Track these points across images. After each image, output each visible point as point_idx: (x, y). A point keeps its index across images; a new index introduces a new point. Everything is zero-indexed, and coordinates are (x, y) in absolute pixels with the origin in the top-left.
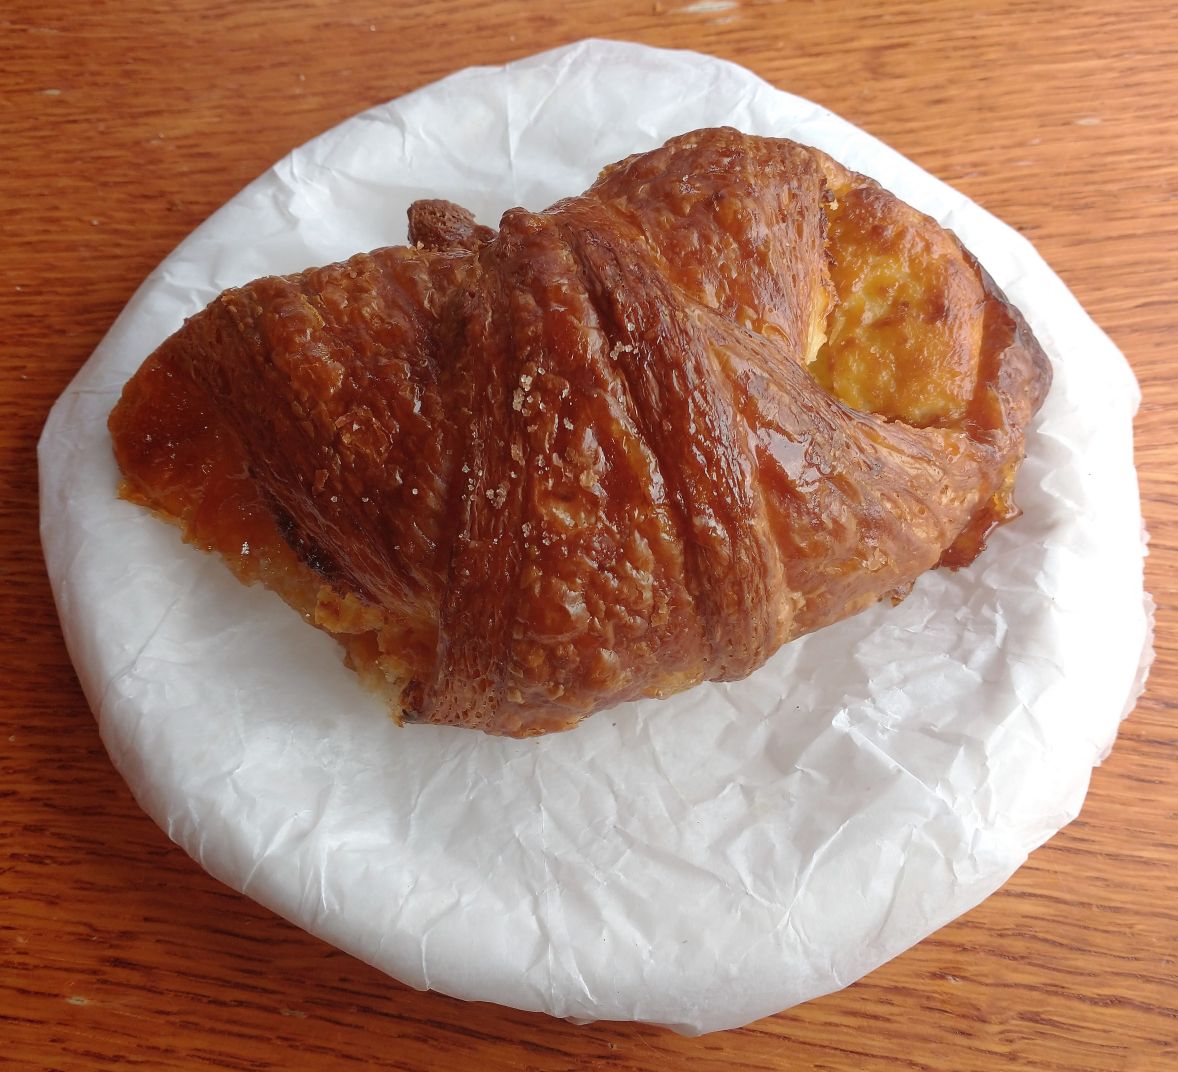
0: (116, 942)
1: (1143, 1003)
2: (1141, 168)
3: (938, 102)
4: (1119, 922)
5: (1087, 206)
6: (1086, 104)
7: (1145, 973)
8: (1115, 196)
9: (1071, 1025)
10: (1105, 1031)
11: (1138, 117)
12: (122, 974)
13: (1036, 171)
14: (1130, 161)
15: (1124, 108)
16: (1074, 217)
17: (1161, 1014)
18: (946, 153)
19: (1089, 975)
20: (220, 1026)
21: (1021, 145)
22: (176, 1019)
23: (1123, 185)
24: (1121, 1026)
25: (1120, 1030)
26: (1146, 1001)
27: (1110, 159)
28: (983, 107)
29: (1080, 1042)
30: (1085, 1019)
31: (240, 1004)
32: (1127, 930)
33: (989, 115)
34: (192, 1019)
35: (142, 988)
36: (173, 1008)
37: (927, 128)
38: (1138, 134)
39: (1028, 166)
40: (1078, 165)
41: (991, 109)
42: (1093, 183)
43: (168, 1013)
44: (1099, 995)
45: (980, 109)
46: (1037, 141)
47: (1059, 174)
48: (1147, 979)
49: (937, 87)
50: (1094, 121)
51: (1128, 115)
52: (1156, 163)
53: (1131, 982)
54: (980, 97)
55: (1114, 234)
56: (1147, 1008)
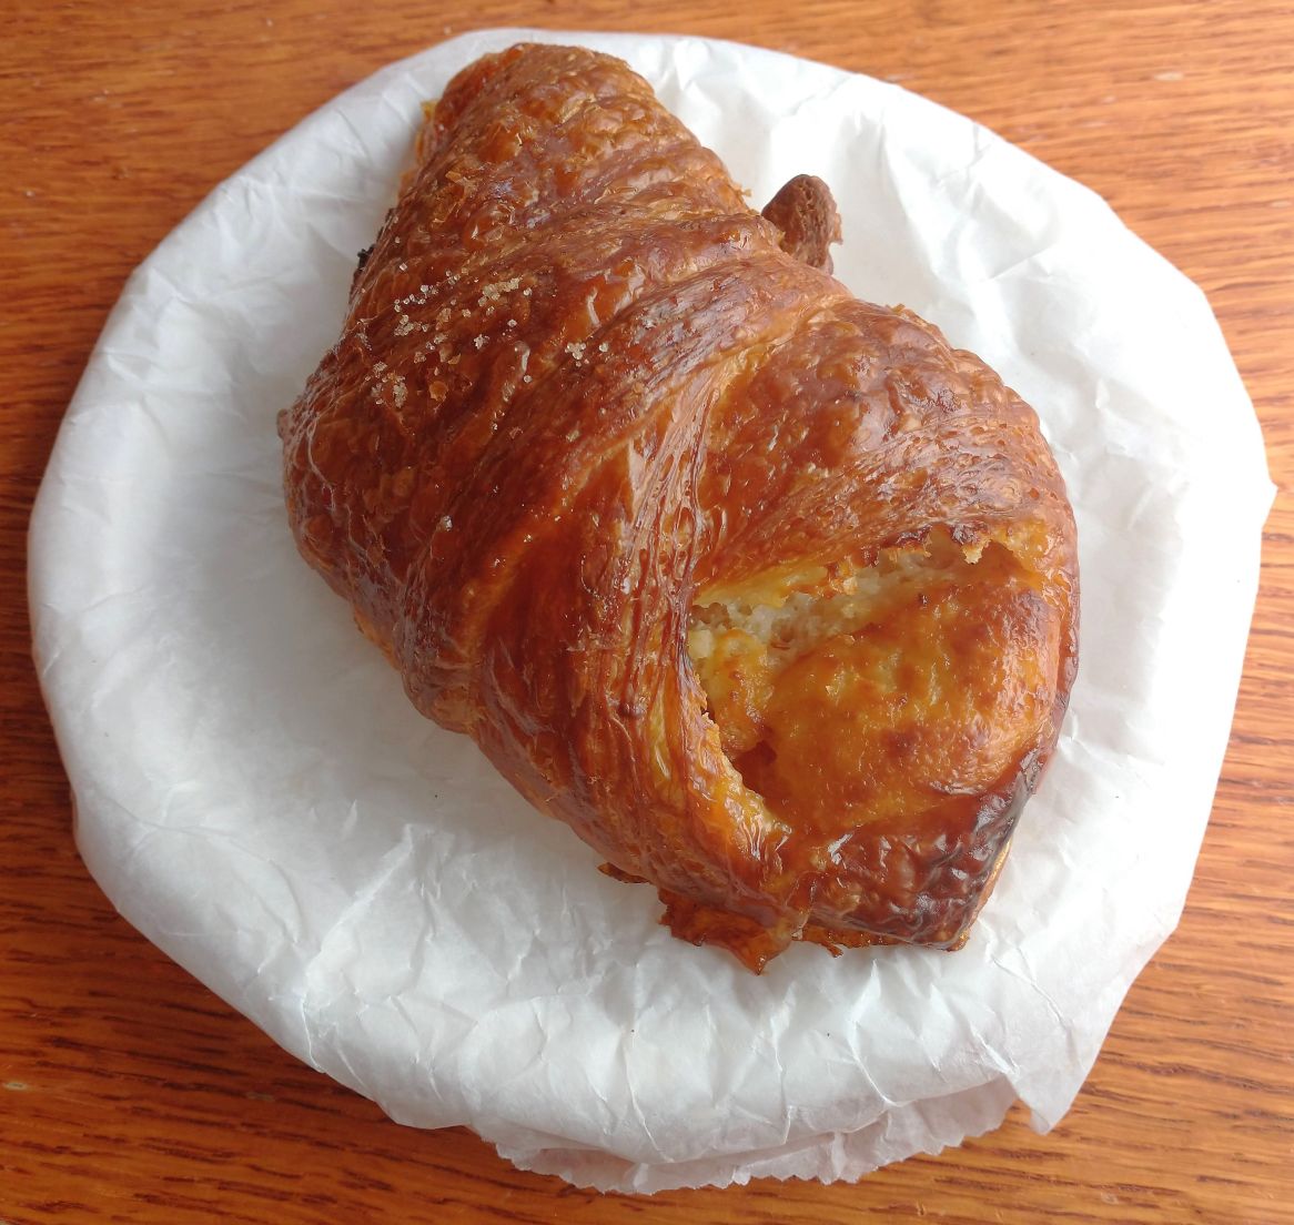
0: (57, 1020)
1: (1208, 1071)
2: (1226, 131)
3: (1000, 53)
4: (1185, 982)
5: (1165, 174)
6: (1168, 56)
7: (1211, 1039)
8: (1198, 162)
9: (1131, 1097)
10: (1167, 1103)
11: (1226, 72)
12: (65, 1056)
13: (1110, 133)
14: (1216, 122)
15: (1210, 61)
16: (1150, 187)
17: (1229, 1084)
18: (1008, 112)
19: (1151, 1041)
20: (176, 1112)
21: (1093, 102)
22: (127, 1105)
23: (1207, 149)
24: (1186, 1097)
25: (1184, 1102)
26: (1212, 1069)
27: (1192, 120)
28: (1051, 59)
29: (1139, 1116)
30: (1145, 1090)
31: (199, 1087)
32: (1193, 991)
33: (1056, 68)
34: (144, 1104)
35: (89, 1071)
36: (125, 1093)
37: (987, 83)
38: (1225, 91)
39: (1100, 128)
40: (1156, 127)
41: (1060, 61)
42: (1172, 147)
43: (117, 1099)
44: (1161, 1063)
45: (1047, 62)
46: (1110, 99)
47: (1134, 138)
48: (1215, 1046)
49: (999, 36)
50: (1177, 76)
51: (1214, 69)
52: (1244, 124)
53: (1195, 1049)
54: (1047, 48)
55: (1196, 206)
56: (1214, 1078)
